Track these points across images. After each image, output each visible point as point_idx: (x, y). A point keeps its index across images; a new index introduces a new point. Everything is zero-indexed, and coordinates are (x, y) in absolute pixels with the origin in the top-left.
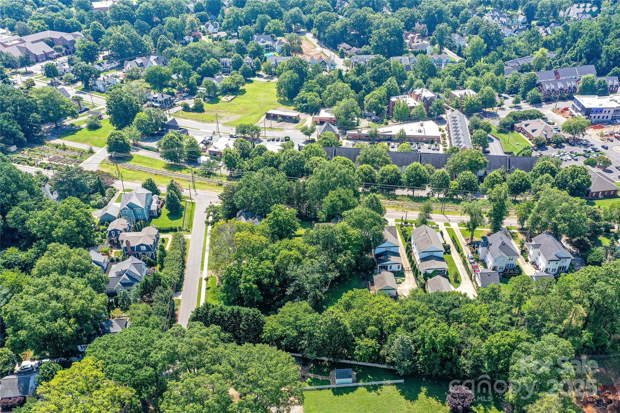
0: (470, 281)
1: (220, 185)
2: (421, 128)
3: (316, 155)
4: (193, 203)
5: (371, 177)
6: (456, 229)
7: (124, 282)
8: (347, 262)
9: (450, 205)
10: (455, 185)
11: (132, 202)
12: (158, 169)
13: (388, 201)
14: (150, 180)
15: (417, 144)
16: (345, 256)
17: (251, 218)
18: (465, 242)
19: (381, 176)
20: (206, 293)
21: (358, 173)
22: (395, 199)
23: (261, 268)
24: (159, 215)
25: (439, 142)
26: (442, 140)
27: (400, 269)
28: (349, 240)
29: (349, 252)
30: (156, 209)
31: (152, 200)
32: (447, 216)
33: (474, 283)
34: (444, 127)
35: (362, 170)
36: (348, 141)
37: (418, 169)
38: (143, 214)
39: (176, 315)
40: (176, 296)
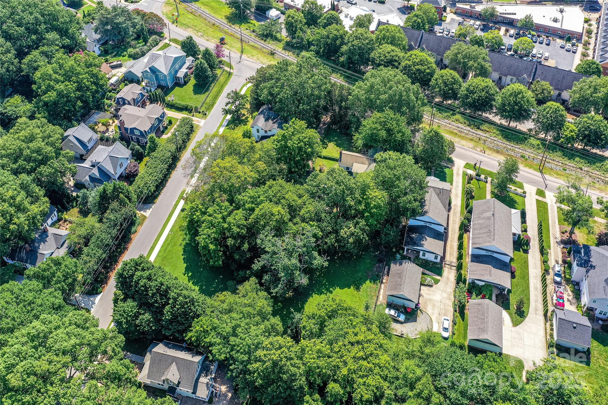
0: (542, 318)
1: (272, 54)
2: (559, 16)
3: (391, 43)
4: (230, 74)
5: (452, 89)
6: (552, 205)
7: (93, 176)
8: (356, 236)
9: (557, 159)
10: (571, 131)
11: (154, 66)
12: (219, 17)
13: (468, 128)
14: (190, 38)
15: (547, 37)
16: (355, 227)
17: (272, 120)
18: (558, 235)
19: (466, 92)
20: (179, 215)
21: (436, 80)
22: (478, 128)
23: (229, 224)
24: (186, 83)
25: (579, 39)
26: (585, 38)
27: (438, 260)
28: (367, 205)
29: (362, 223)
30: (182, 76)
31: (185, 63)
32: (547, 176)
33: (548, 324)
34: (594, 16)
35: (442, 76)
36: (455, 17)
37: (520, 96)
38: (165, 80)
39: (130, 239)
40: (144, 210)
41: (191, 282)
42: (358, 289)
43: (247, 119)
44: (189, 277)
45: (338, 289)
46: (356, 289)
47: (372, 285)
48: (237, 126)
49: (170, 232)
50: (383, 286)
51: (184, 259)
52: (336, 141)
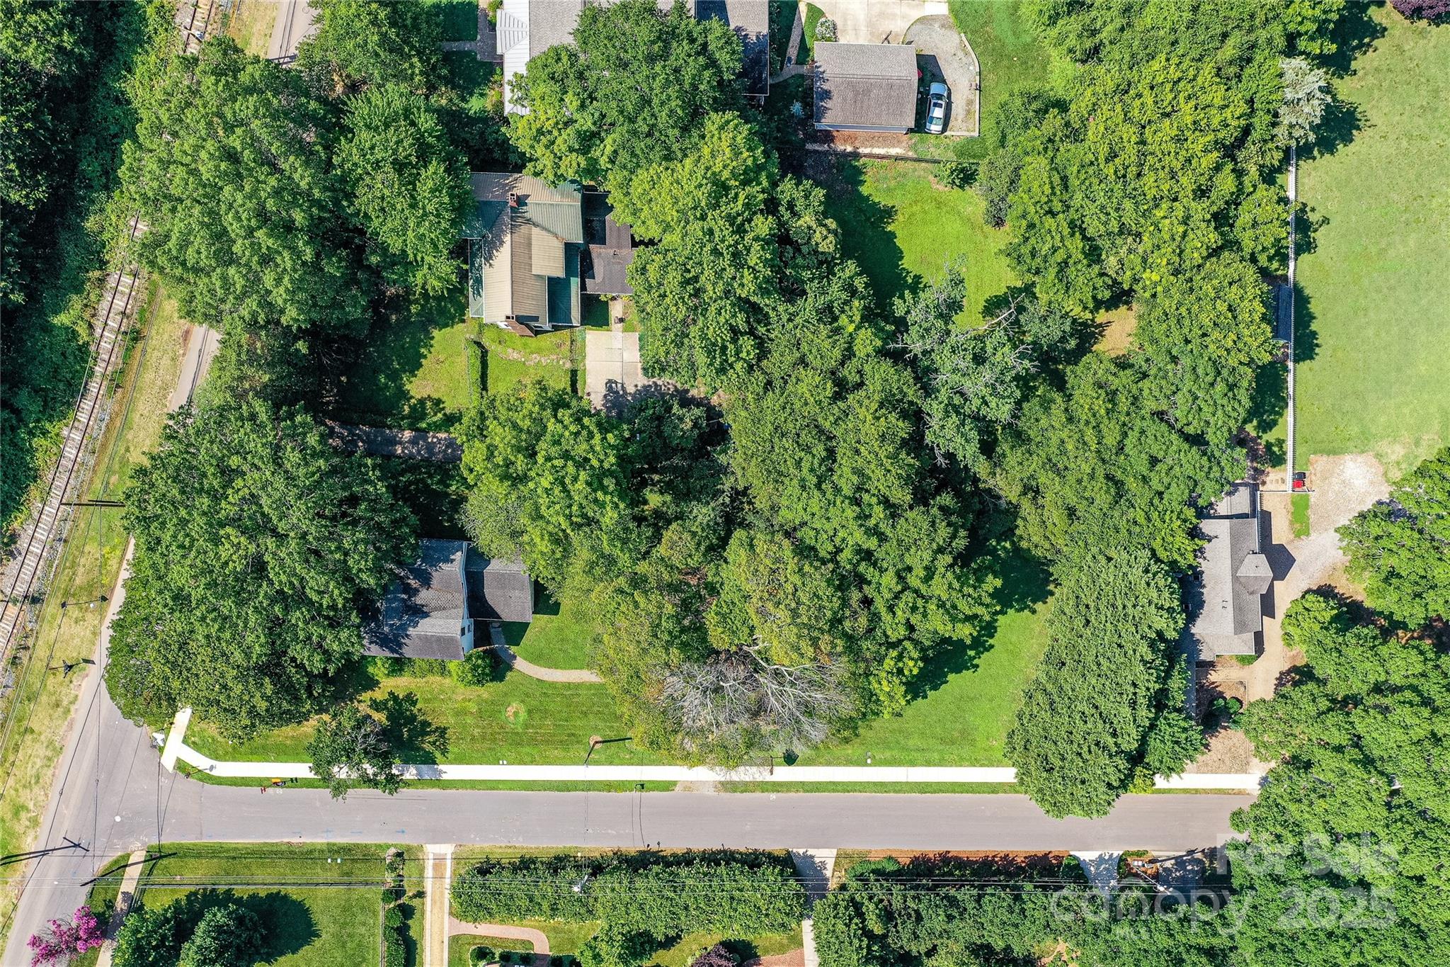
39: (915, 861)
40: (818, 871)
41: (991, 641)
42: (889, 213)
43: (385, 703)
44: (979, 654)
45: (906, 263)
46: (890, 217)
47: (868, 178)
48: (426, 724)
49: (866, 765)
50: (862, 150)
51: (935, 688)
52: (395, 376)
